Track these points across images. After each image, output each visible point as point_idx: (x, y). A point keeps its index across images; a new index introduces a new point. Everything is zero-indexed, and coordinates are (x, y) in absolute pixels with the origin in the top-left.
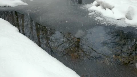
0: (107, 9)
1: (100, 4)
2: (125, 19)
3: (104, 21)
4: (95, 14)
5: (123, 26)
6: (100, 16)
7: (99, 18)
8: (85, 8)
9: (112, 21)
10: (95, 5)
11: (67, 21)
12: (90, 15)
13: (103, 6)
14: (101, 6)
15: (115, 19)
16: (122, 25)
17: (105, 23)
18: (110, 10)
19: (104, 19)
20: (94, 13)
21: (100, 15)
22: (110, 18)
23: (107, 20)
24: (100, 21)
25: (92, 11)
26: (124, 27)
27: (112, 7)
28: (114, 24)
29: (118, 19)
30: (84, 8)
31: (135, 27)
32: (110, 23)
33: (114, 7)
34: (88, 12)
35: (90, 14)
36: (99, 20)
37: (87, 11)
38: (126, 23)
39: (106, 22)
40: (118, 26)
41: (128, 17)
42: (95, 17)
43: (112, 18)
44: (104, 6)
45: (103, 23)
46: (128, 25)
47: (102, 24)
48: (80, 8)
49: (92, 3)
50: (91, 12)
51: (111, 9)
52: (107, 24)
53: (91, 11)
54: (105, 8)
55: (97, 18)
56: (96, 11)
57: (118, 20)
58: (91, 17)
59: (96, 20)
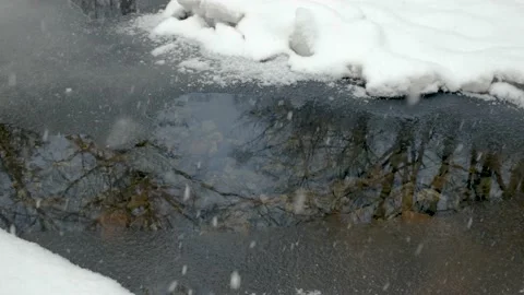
0: (219, 26)
1: (194, 11)
2: (287, 56)
3: (211, 72)
4: (177, 49)
5: (285, 81)
6: (198, 56)
7: (194, 63)
8: (136, 30)
9: (242, 68)
10: (174, 16)
11: (69, 90)
12: (159, 57)
13: (203, 17)
14: (196, 16)
15: (252, 60)
16: (278, 80)
17: (216, 78)
18: (230, 28)
19: (211, 65)
20: (172, 45)
21: (196, 50)
22: (232, 59)
23: (225, 68)
24: (198, 74)
25: (164, 40)
26: (286, 86)
27: (238, 15)
28: (250, 80)
29: (264, 58)
30: (132, 33)
31: (325, 80)
32: (237, 77)
33: (243, 16)
34: (151, 45)
35: (157, 52)
36: (195, 70)
37: (146, 43)
38: (292, 69)
39: (222, 75)
40: (266, 84)
41: (299, 47)
42: (177, 62)
43: (241, 59)
44: (207, 15)
45: (211, 79)
46: (300, 78)
47: (207, 86)
48: (118, 32)
49: (164, 8)
50: (159, 45)
51: (233, 25)
52: (223, 84)
53: (161, 38)
54: (211, 24)
55: (184, 63)
56: (178, 39)
57: (263, 61)
58: (162, 62)
59: (183, 70)
